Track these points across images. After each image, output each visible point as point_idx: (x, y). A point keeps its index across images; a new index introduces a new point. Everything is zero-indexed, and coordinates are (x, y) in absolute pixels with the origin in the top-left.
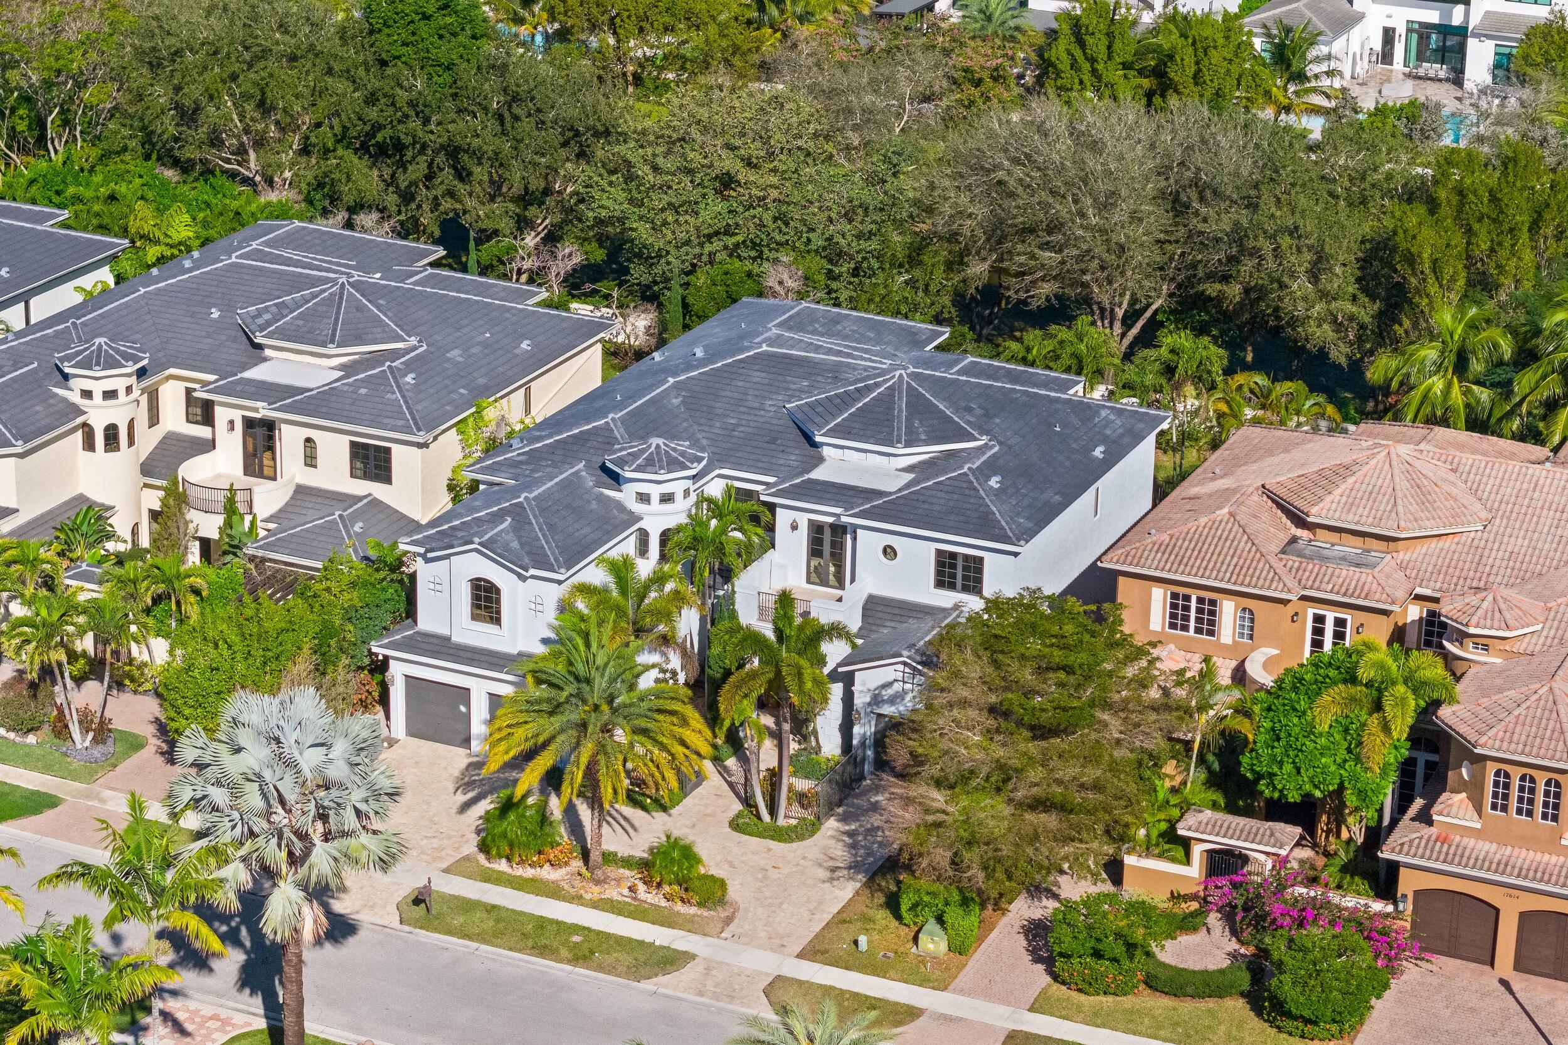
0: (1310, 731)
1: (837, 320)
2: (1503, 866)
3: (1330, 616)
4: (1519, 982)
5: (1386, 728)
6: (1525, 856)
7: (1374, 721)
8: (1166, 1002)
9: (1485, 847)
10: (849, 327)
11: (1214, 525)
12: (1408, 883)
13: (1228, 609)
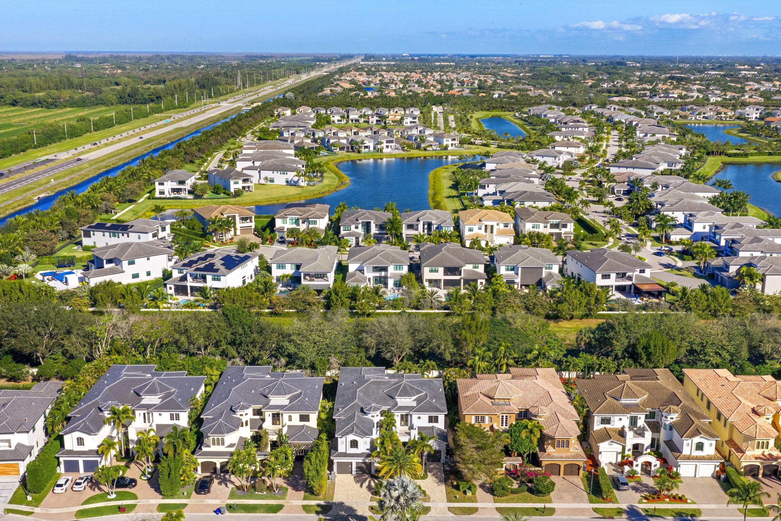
0: (522, 439)
1: (370, 370)
2: (561, 457)
3: (505, 416)
4: (566, 477)
5: (535, 436)
6: (564, 455)
7: (532, 435)
8: (515, 495)
9: (556, 455)
10: (372, 371)
11: (479, 402)
12: (544, 464)
13: (487, 418)
